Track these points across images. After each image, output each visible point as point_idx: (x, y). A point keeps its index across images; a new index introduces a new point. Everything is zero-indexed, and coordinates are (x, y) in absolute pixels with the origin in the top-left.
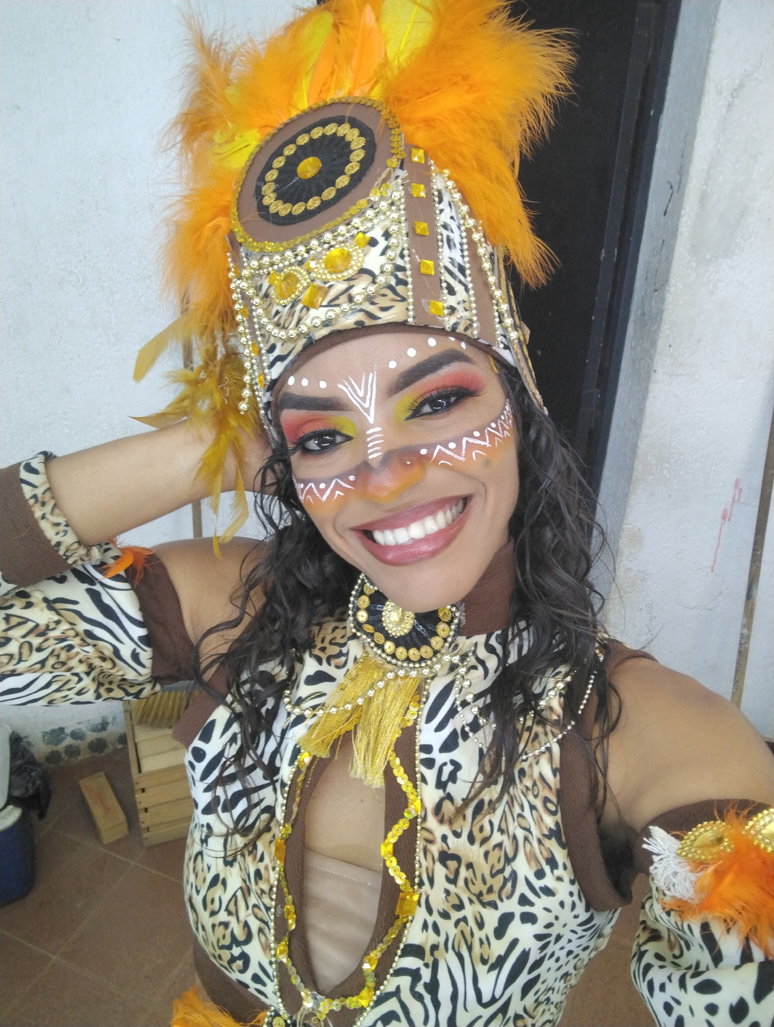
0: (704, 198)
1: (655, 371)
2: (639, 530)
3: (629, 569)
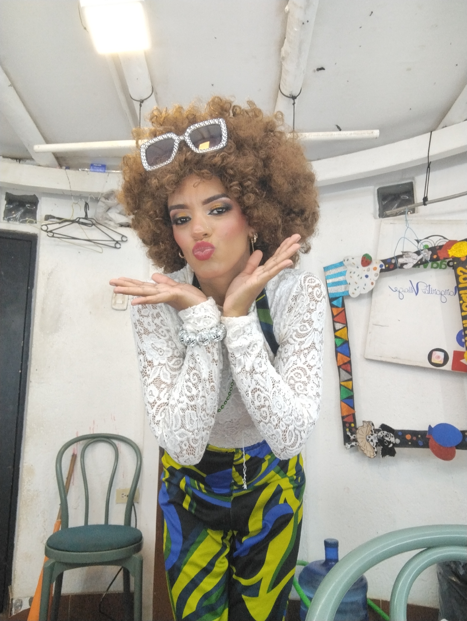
0: (43, 310)
1: (31, 382)
2: (32, 465)
3: (29, 490)
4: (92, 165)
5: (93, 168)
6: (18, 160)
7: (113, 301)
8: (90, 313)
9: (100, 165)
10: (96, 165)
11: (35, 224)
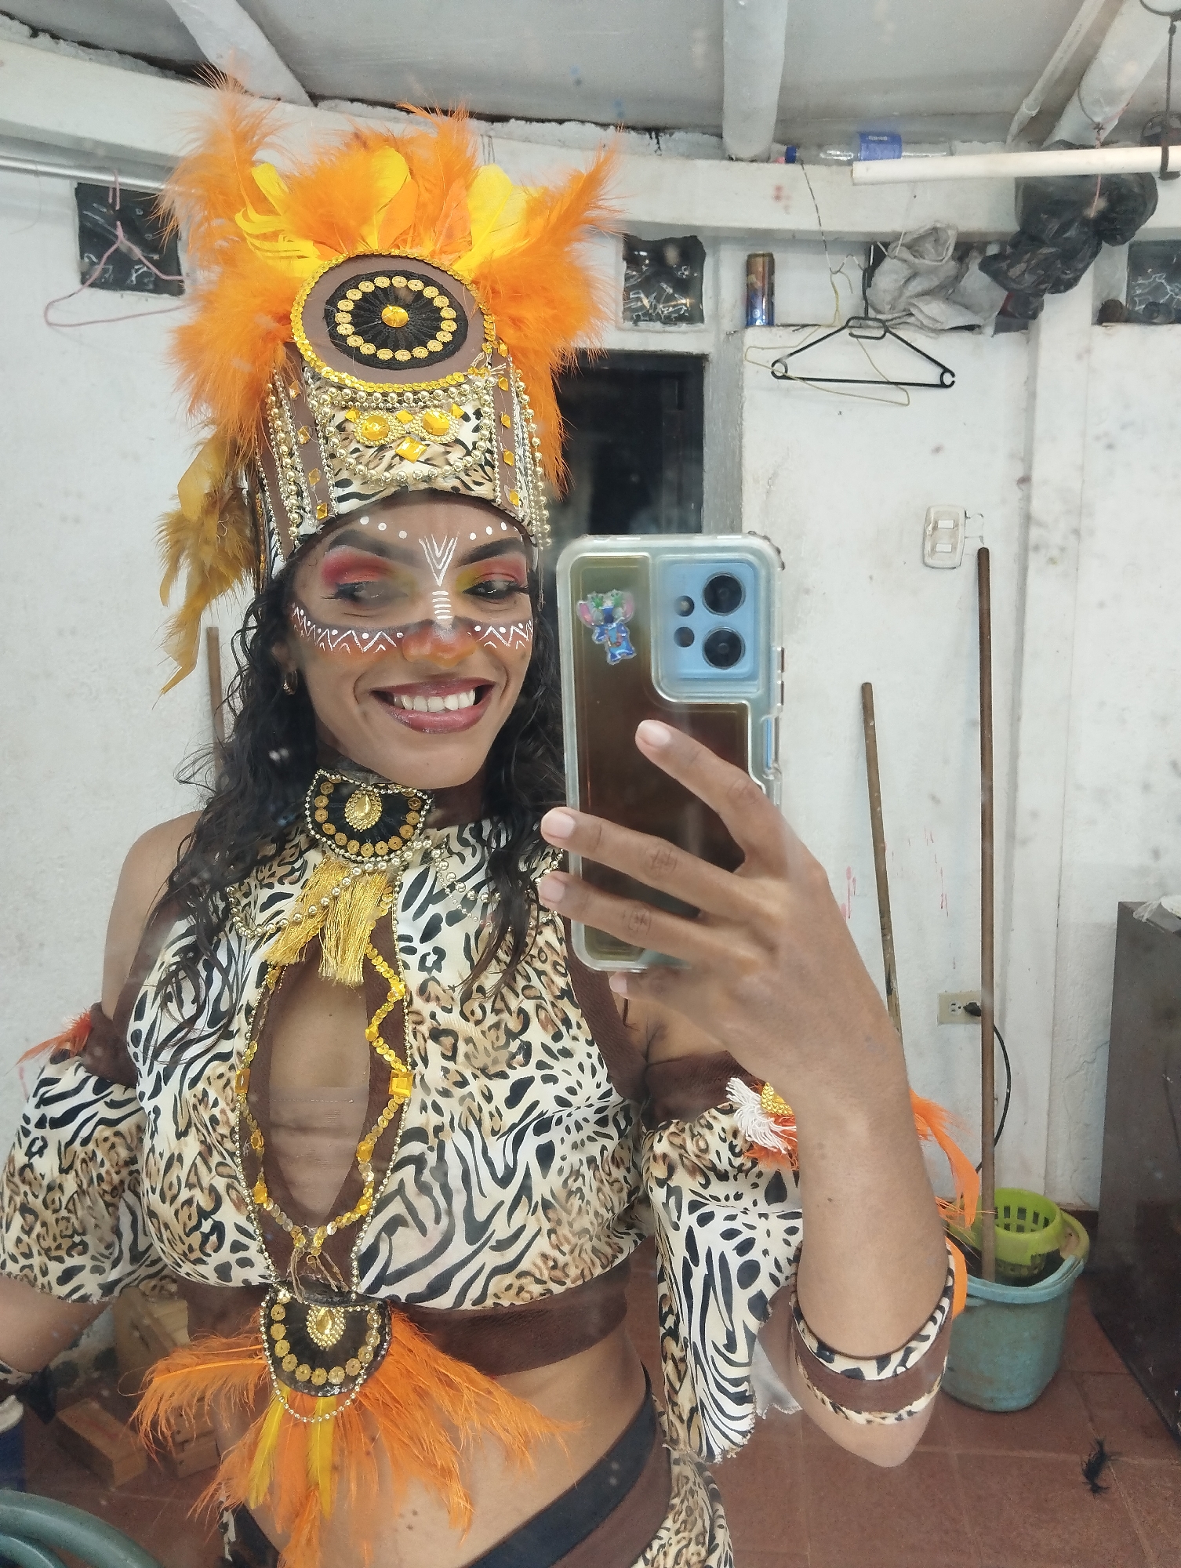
4: (863, 136)
5: (867, 147)
6: (653, 134)
7: (928, 547)
8: (871, 578)
9: (885, 138)
10: (876, 138)
11: (700, 326)
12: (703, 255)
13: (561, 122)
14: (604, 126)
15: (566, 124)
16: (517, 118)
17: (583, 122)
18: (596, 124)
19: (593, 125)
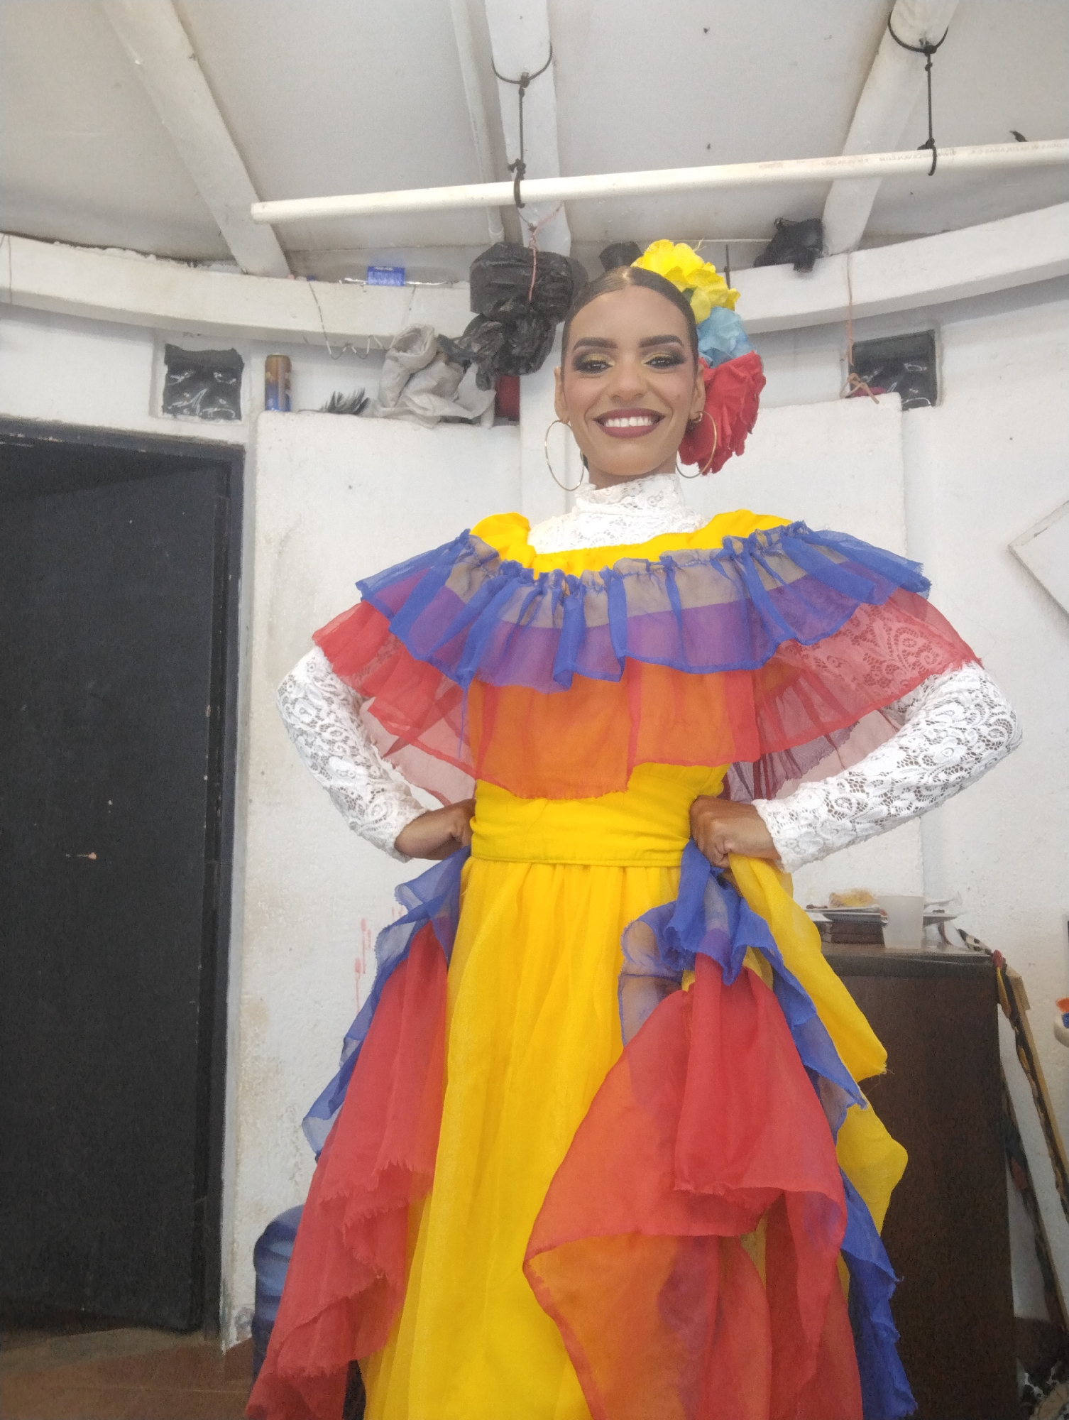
0: (271, 629)
2: (261, 999)
3: (256, 1059)
4: (371, 269)
5: (374, 276)
6: (192, 264)
9: (390, 269)
10: (382, 269)
11: (238, 422)
12: (241, 366)
13: (104, 248)
14: (145, 254)
15: (109, 250)
16: (62, 242)
17: (124, 249)
18: (137, 252)
19: (133, 253)
